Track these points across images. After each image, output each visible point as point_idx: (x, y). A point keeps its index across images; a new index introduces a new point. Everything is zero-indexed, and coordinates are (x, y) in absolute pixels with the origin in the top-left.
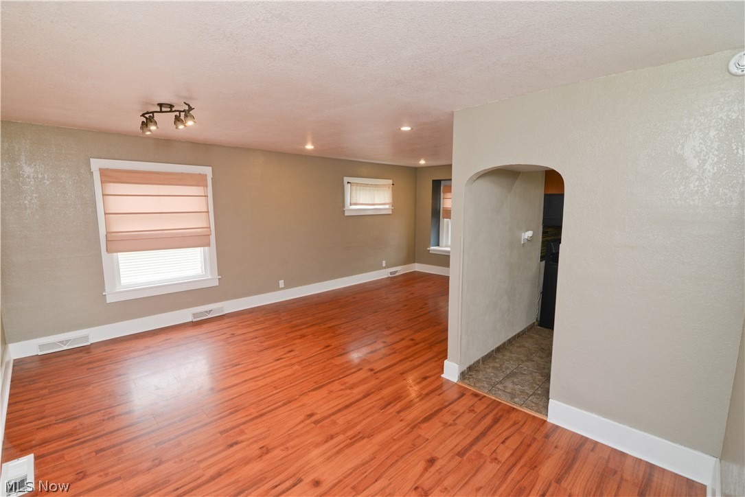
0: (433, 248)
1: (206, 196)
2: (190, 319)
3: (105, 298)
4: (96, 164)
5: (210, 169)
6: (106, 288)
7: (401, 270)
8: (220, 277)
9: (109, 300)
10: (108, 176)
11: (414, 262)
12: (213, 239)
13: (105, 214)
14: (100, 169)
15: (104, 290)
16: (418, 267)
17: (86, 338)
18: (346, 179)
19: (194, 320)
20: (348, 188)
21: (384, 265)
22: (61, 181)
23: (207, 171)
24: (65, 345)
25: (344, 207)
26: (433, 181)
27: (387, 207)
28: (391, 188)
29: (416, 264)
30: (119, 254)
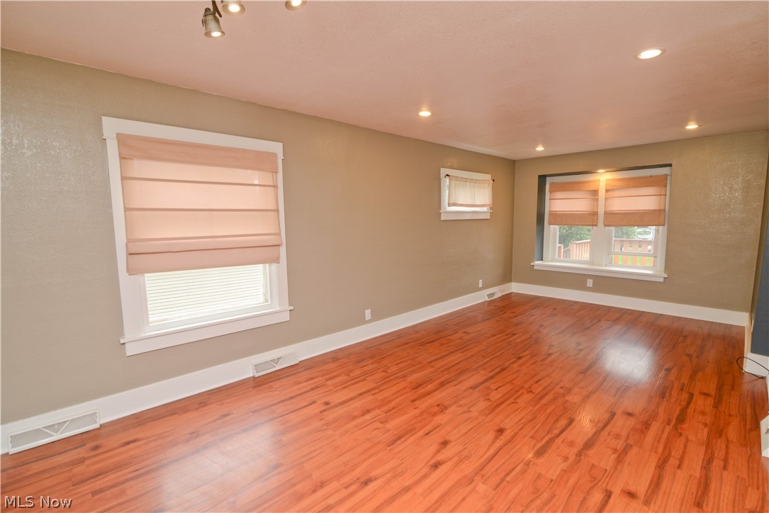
0: (537, 264)
1: (275, 187)
2: (250, 373)
3: (124, 349)
4: (112, 127)
5: (280, 145)
6: (126, 331)
7: (498, 291)
8: (292, 308)
9: (131, 350)
10: (131, 148)
11: (511, 281)
12: (283, 250)
13: (126, 210)
14: (118, 135)
15: (122, 334)
16: (516, 288)
17: (93, 416)
18: (444, 171)
19: (257, 375)
20: (446, 182)
21: (480, 286)
22: (52, 153)
23: (277, 148)
24: (56, 431)
25: (440, 208)
26: (539, 176)
27: (485, 209)
28: (491, 185)
29: (513, 284)
30: (146, 275)
